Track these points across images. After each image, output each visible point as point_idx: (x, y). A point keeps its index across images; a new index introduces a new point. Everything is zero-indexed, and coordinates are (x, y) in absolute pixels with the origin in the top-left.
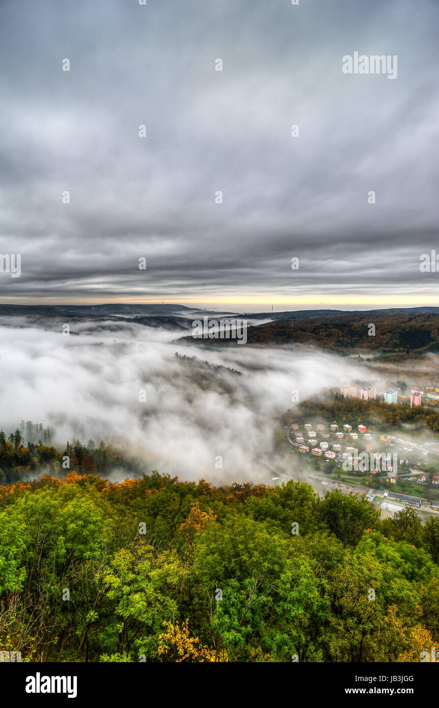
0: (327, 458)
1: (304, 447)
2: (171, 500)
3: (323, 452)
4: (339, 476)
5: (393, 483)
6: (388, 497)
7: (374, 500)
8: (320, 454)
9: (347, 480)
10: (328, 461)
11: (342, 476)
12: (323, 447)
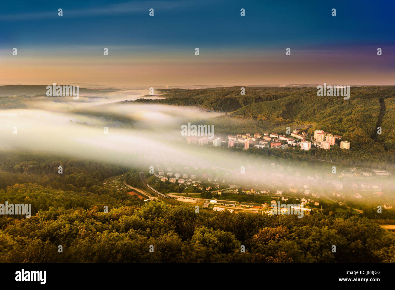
0: (179, 184)
1: (164, 178)
2: (62, 227)
3: (177, 180)
4: (187, 194)
5: (219, 195)
6: (217, 204)
7: (209, 206)
8: (175, 181)
9: (192, 196)
10: (180, 185)
11: (189, 194)
12: (177, 177)
